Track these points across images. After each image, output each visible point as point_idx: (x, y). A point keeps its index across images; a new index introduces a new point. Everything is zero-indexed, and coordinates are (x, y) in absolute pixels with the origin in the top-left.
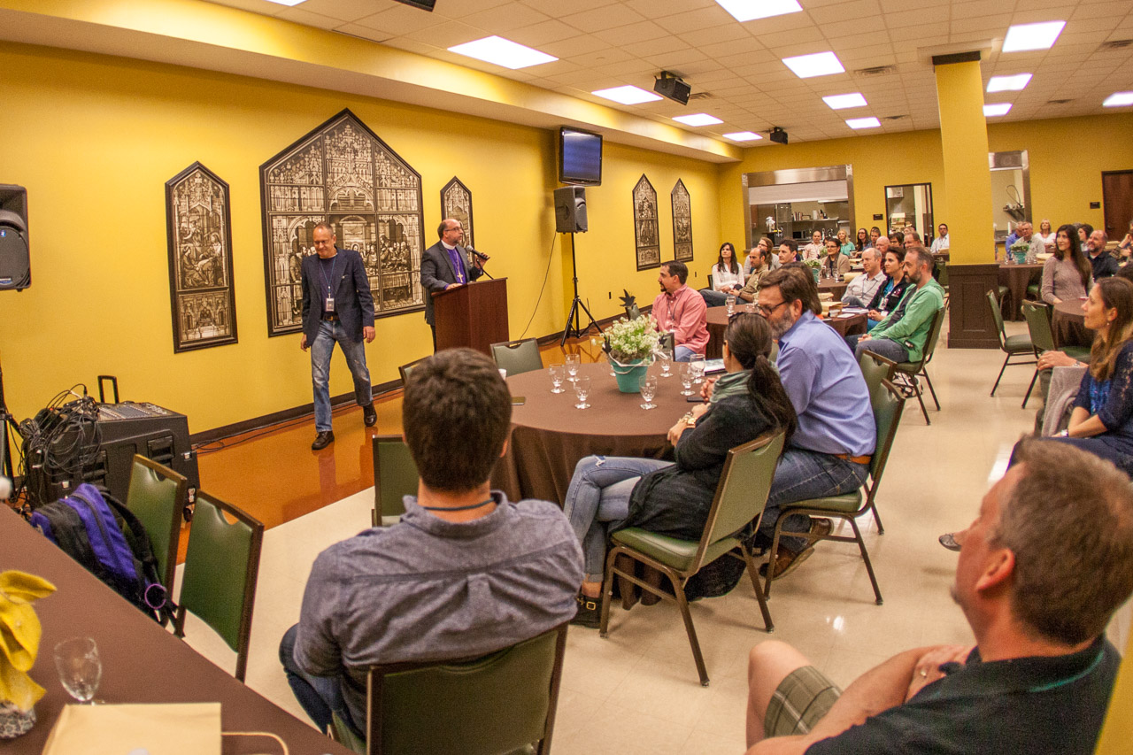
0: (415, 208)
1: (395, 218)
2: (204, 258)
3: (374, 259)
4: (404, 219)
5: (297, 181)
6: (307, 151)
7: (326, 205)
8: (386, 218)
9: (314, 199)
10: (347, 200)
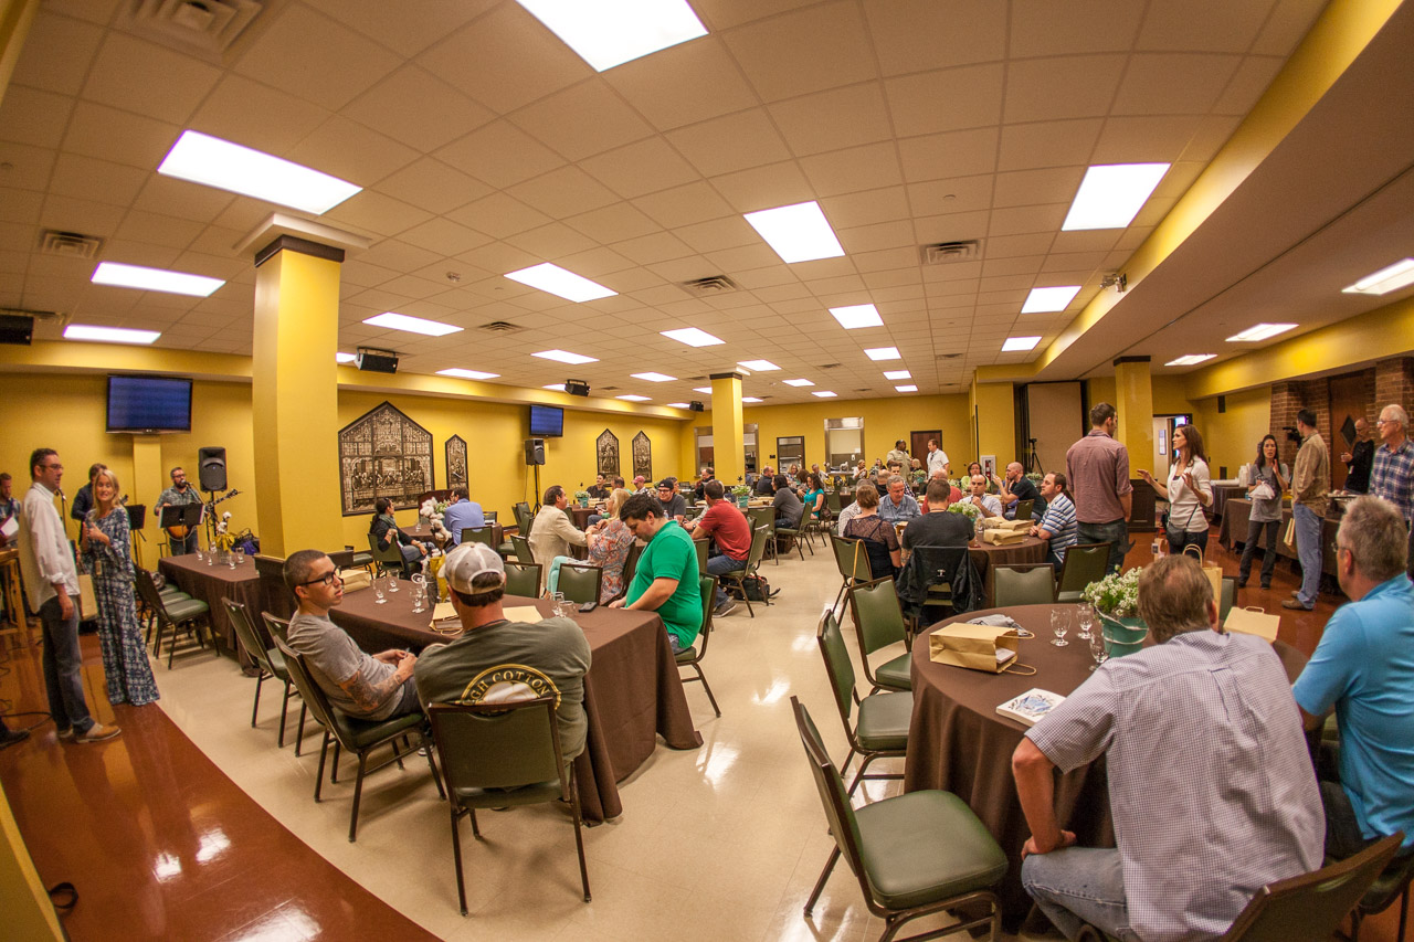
1: (415, 457)
3: (401, 479)
4: (420, 458)
5: (357, 439)
6: (362, 424)
7: (373, 451)
8: (409, 458)
9: (366, 449)
10: (386, 449)
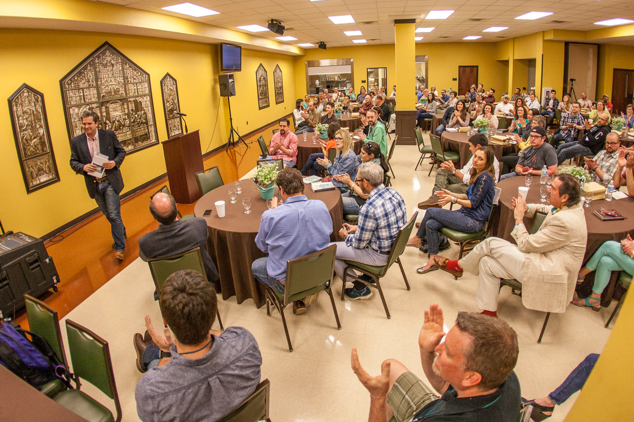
0: (147, 92)
1: (137, 99)
2: (35, 138)
3: (127, 122)
4: (142, 99)
5: (81, 86)
6: (85, 68)
7: (99, 97)
8: (132, 99)
9: (91, 95)
10: (110, 92)
